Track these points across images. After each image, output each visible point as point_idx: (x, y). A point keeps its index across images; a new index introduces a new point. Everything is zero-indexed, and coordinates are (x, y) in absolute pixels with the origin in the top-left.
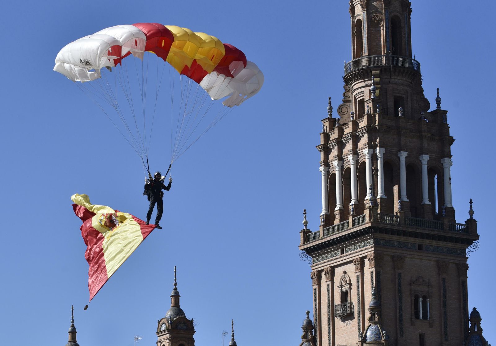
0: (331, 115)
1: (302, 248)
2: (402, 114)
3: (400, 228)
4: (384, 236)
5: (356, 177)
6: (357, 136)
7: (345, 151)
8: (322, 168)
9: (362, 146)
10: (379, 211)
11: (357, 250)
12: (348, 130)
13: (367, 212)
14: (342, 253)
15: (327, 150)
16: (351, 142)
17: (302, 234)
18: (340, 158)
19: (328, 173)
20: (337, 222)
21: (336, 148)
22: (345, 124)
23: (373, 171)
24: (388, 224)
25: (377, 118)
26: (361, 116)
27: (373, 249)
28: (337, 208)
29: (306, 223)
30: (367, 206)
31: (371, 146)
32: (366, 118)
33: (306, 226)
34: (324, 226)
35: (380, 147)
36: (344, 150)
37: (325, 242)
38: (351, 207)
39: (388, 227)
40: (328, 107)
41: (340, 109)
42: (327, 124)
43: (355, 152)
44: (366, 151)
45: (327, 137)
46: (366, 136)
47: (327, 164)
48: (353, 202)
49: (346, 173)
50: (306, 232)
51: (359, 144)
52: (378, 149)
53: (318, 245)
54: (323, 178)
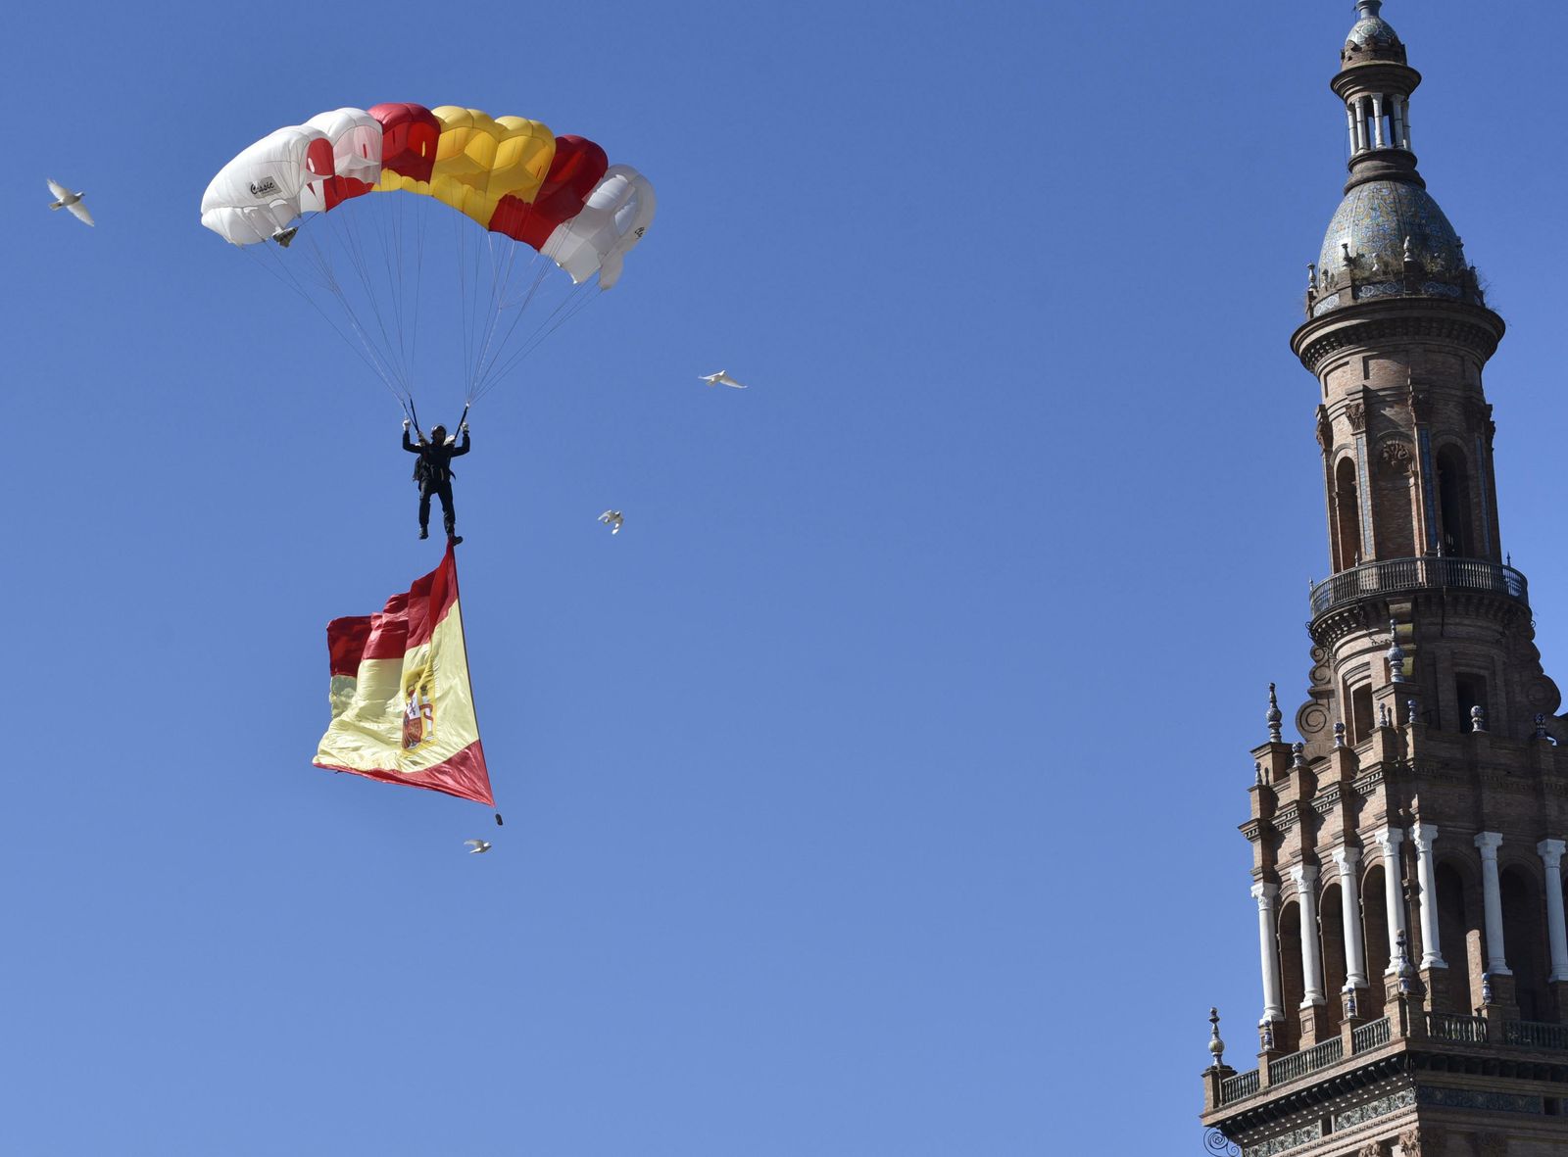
0: (1278, 736)
1: (1210, 1120)
2: (1483, 725)
3: (1491, 1054)
4: (1446, 1078)
5: (1358, 910)
6: (1354, 793)
7: (1324, 835)
8: (1258, 889)
9: (1372, 820)
10: (1427, 1007)
11: (1369, 1122)
12: (1329, 776)
13: (1392, 1011)
14: (1327, 1130)
15: (1271, 837)
16: (1338, 809)
17: (1209, 1079)
18: (1310, 857)
19: (1275, 901)
20: (1307, 1041)
21: (1297, 828)
22: (1319, 759)
23: (1404, 891)
24: (1455, 1043)
25: (1410, 738)
26: (1365, 735)
27: (1415, 1116)
28: (1307, 1002)
29: (1219, 1049)
30: (1394, 992)
31: (1397, 819)
32: (1377, 739)
33: (1219, 1057)
34: (1271, 1055)
35: (1423, 820)
36: (1320, 834)
37: (1276, 1102)
38: (1346, 999)
39: (1457, 1051)
40: (1269, 713)
41: (1303, 717)
42: (1267, 762)
43: (1352, 839)
44: (1382, 835)
45: (1268, 797)
46: (1381, 790)
47: (1271, 875)
48: (1351, 983)
49: (1328, 901)
50: (1221, 1075)
51: (1362, 816)
52: (1416, 826)
53: (1255, 1110)
54: (1262, 916)
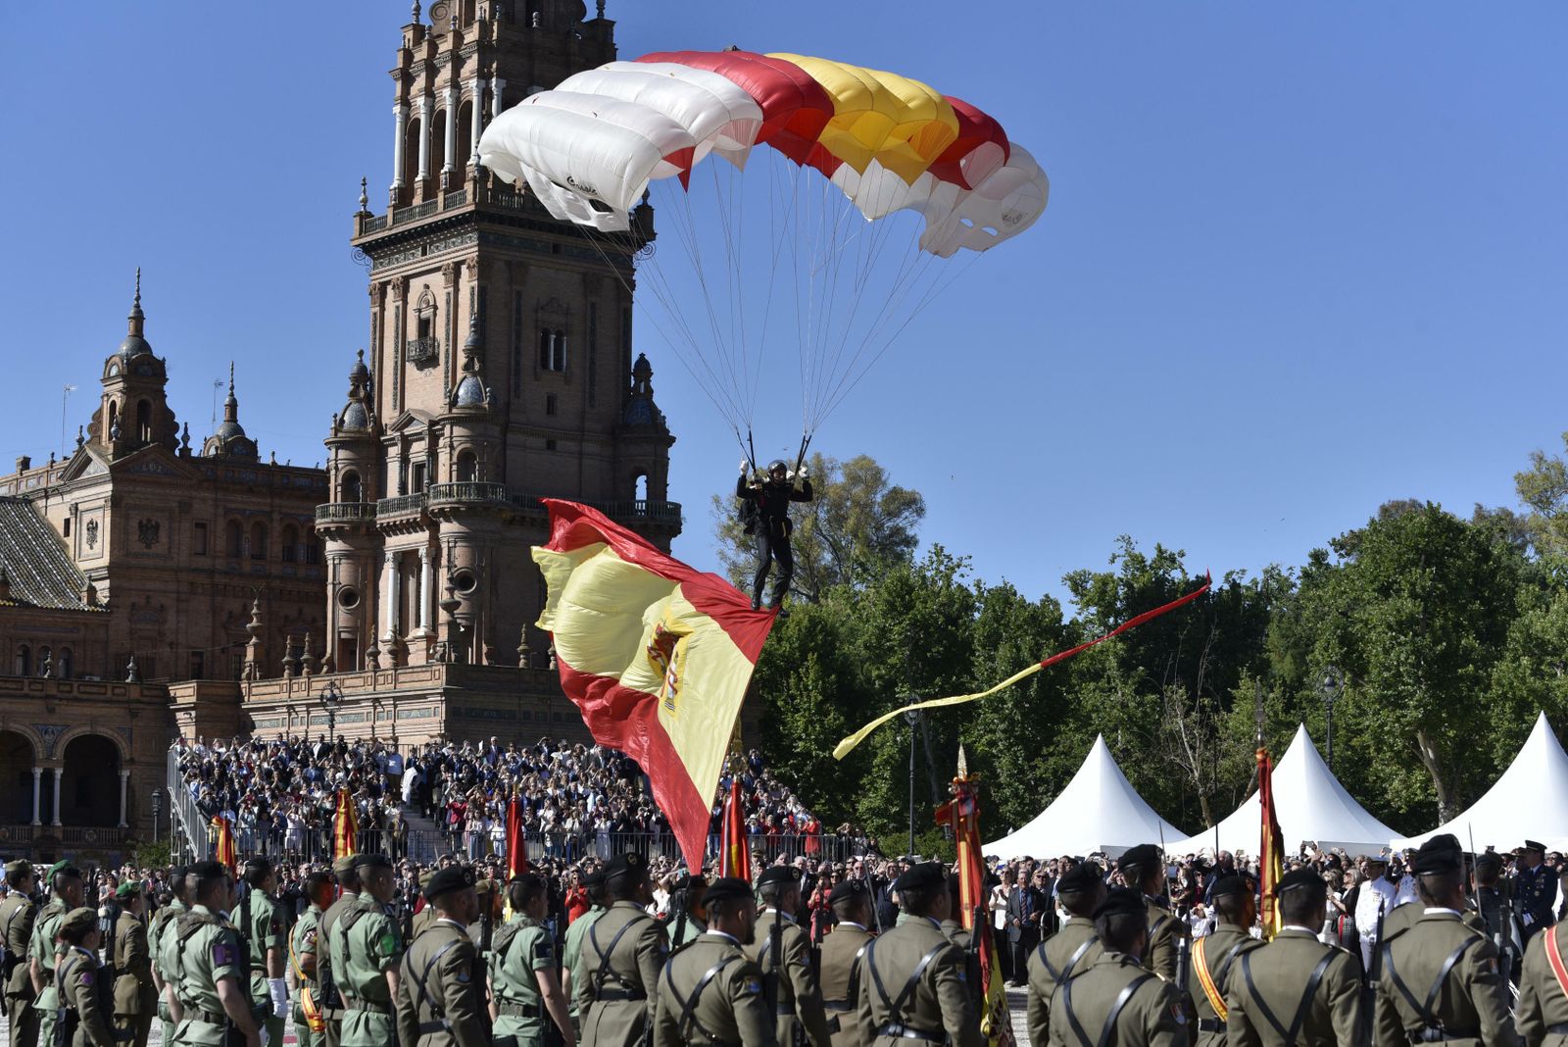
0: (418, 20)
1: (357, 242)
2: (540, 23)
3: (524, 216)
4: (497, 227)
5: (454, 125)
6: (459, 57)
7: (439, 80)
8: (397, 109)
9: (468, 74)
10: (490, 185)
11: (449, 250)
12: (446, 46)
13: (469, 187)
14: (424, 253)
15: (407, 79)
16: (449, 66)
17: (358, 218)
18: (430, 93)
19: (406, 117)
20: (417, 200)
21: (423, 75)
22: (440, 36)
23: (483, 117)
24: (504, 208)
25: (495, 28)
26: (469, 24)
27: (476, 249)
28: (420, 178)
29: (365, 202)
30: (471, 175)
31: (483, 74)
32: (476, 26)
33: (365, 206)
34: (395, 207)
35: (498, 77)
36: (437, 80)
37: (396, 234)
38: (442, 177)
39: (504, 213)
40: (414, 6)
41: (433, 10)
42: (410, 35)
43: (455, 84)
44: (473, 83)
45: (408, 56)
46: (475, 56)
47: (406, 102)
48: (446, 168)
49: (437, 120)
50: (365, 217)
51: (462, 71)
52: (494, 80)
53: (383, 238)
54: (398, 125)
